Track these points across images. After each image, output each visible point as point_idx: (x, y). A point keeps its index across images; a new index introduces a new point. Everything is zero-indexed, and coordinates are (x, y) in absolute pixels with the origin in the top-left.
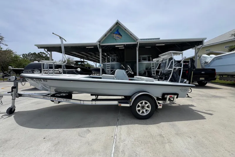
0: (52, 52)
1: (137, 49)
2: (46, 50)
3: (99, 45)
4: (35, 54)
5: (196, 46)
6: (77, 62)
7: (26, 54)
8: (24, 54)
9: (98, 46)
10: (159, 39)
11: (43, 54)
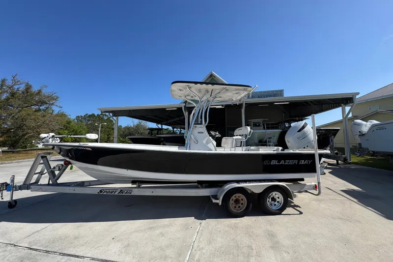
0: (119, 117)
1: (243, 111)
3: (185, 107)
4: (93, 115)
5: (342, 104)
6: (152, 130)
7: (81, 116)
8: (78, 117)
9: (183, 109)
10: (280, 93)
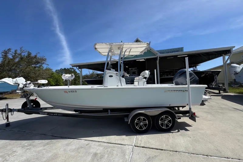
0: (83, 69)
1: (158, 62)
2: (78, 68)
5: (223, 55)
7: (58, 70)
10: (181, 49)
11: (72, 70)
